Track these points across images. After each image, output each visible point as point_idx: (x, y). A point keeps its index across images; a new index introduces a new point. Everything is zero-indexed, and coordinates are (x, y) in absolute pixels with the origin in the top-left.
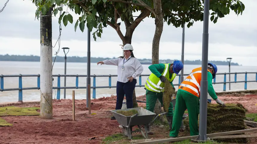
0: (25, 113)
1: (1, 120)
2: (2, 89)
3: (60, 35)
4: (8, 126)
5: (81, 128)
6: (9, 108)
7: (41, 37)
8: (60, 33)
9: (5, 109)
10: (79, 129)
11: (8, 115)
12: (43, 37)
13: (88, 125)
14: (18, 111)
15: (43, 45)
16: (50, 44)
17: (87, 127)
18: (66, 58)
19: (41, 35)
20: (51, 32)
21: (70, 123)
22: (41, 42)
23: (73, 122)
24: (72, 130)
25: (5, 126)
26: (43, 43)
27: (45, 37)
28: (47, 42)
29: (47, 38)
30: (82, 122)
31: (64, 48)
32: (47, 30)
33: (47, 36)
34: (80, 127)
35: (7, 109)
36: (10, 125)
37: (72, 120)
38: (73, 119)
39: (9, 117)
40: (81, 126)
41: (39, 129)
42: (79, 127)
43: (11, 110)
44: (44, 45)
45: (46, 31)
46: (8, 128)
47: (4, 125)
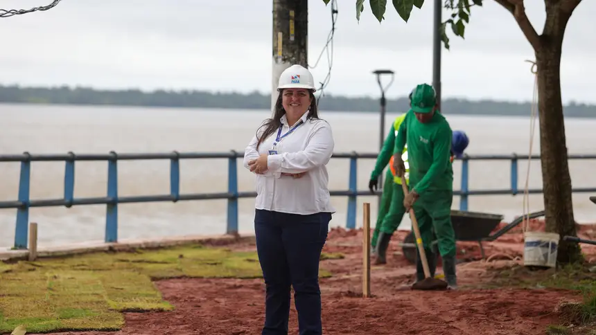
0: (233, 269)
1: (149, 292)
2: (175, 196)
3: (333, 29)
4: (161, 311)
5: (379, 321)
6: (189, 254)
7: (275, 36)
8: (333, 24)
9: (177, 256)
10: (372, 326)
11: (179, 274)
12: (280, 35)
13: (403, 313)
14: (215, 264)
15: (280, 60)
16: (302, 56)
17: (399, 317)
18: (383, 101)
19: (276, 29)
20: (306, 22)
21: (351, 306)
22: (275, 51)
23: (360, 301)
24: (349, 329)
25: (152, 309)
26: (280, 53)
27: (286, 36)
28: (293, 52)
29: (292, 38)
30: (391, 302)
31: (378, 72)
32: (292, 13)
33: (292, 32)
34: (376, 319)
35: (181, 256)
36: (166, 306)
37: (360, 295)
38: (365, 293)
39: (183, 280)
40: (382, 315)
41: (250, 320)
42: (376, 317)
43: (196, 260)
44: (284, 60)
45: (289, 18)
46: (156, 317)
47: (147, 306)
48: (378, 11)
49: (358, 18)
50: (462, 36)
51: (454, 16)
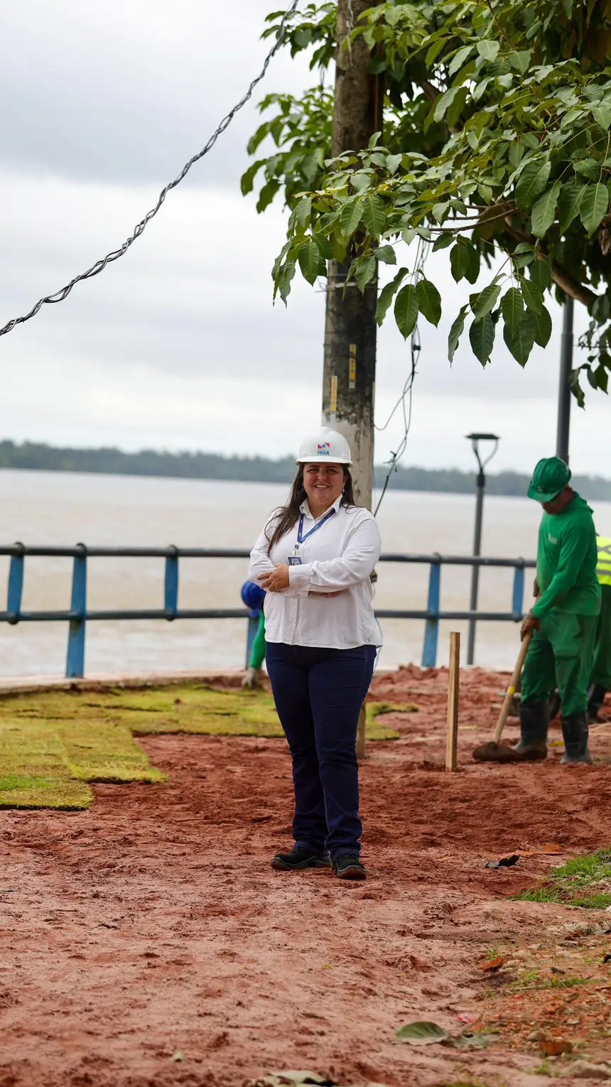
0: (255, 723)
1: (129, 754)
2: (170, 612)
3: (413, 373)
4: (147, 782)
5: (468, 808)
6: (189, 697)
7: (327, 381)
8: (414, 366)
9: (172, 701)
10: (457, 814)
11: (175, 728)
12: (335, 379)
13: (504, 796)
14: (228, 714)
15: (333, 416)
16: (366, 414)
17: (498, 803)
18: (481, 479)
19: (329, 370)
20: (373, 361)
21: (428, 783)
22: (326, 404)
23: (442, 777)
24: (425, 818)
25: (134, 780)
26: (333, 407)
27: (344, 381)
28: (353, 404)
29: (352, 386)
30: (487, 780)
31: (475, 437)
32: (353, 348)
33: (352, 376)
34: (465, 805)
35: (178, 701)
36: (155, 775)
37: (442, 768)
38: (449, 764)
39: (179, 737)
40: (474, 798)
41: (278, 801)
42: (464, 801)
43: (199, 707)
44: (340, 417)
45: (348, 355)
46: (140, 792)
47: (126, 775)
48: (482, 349)
49: (451, 359)
50: (604, 389)
51: (591, 359)
